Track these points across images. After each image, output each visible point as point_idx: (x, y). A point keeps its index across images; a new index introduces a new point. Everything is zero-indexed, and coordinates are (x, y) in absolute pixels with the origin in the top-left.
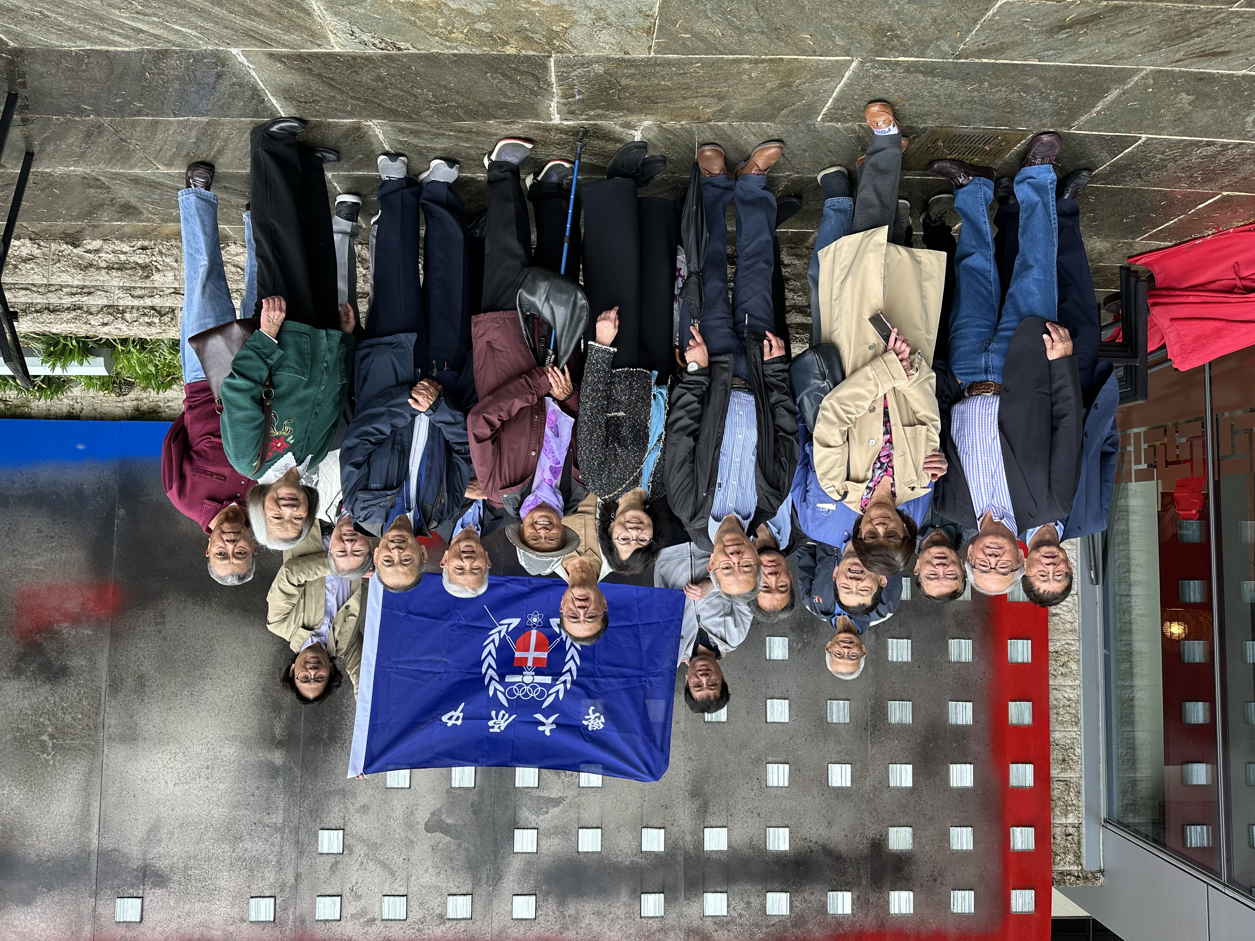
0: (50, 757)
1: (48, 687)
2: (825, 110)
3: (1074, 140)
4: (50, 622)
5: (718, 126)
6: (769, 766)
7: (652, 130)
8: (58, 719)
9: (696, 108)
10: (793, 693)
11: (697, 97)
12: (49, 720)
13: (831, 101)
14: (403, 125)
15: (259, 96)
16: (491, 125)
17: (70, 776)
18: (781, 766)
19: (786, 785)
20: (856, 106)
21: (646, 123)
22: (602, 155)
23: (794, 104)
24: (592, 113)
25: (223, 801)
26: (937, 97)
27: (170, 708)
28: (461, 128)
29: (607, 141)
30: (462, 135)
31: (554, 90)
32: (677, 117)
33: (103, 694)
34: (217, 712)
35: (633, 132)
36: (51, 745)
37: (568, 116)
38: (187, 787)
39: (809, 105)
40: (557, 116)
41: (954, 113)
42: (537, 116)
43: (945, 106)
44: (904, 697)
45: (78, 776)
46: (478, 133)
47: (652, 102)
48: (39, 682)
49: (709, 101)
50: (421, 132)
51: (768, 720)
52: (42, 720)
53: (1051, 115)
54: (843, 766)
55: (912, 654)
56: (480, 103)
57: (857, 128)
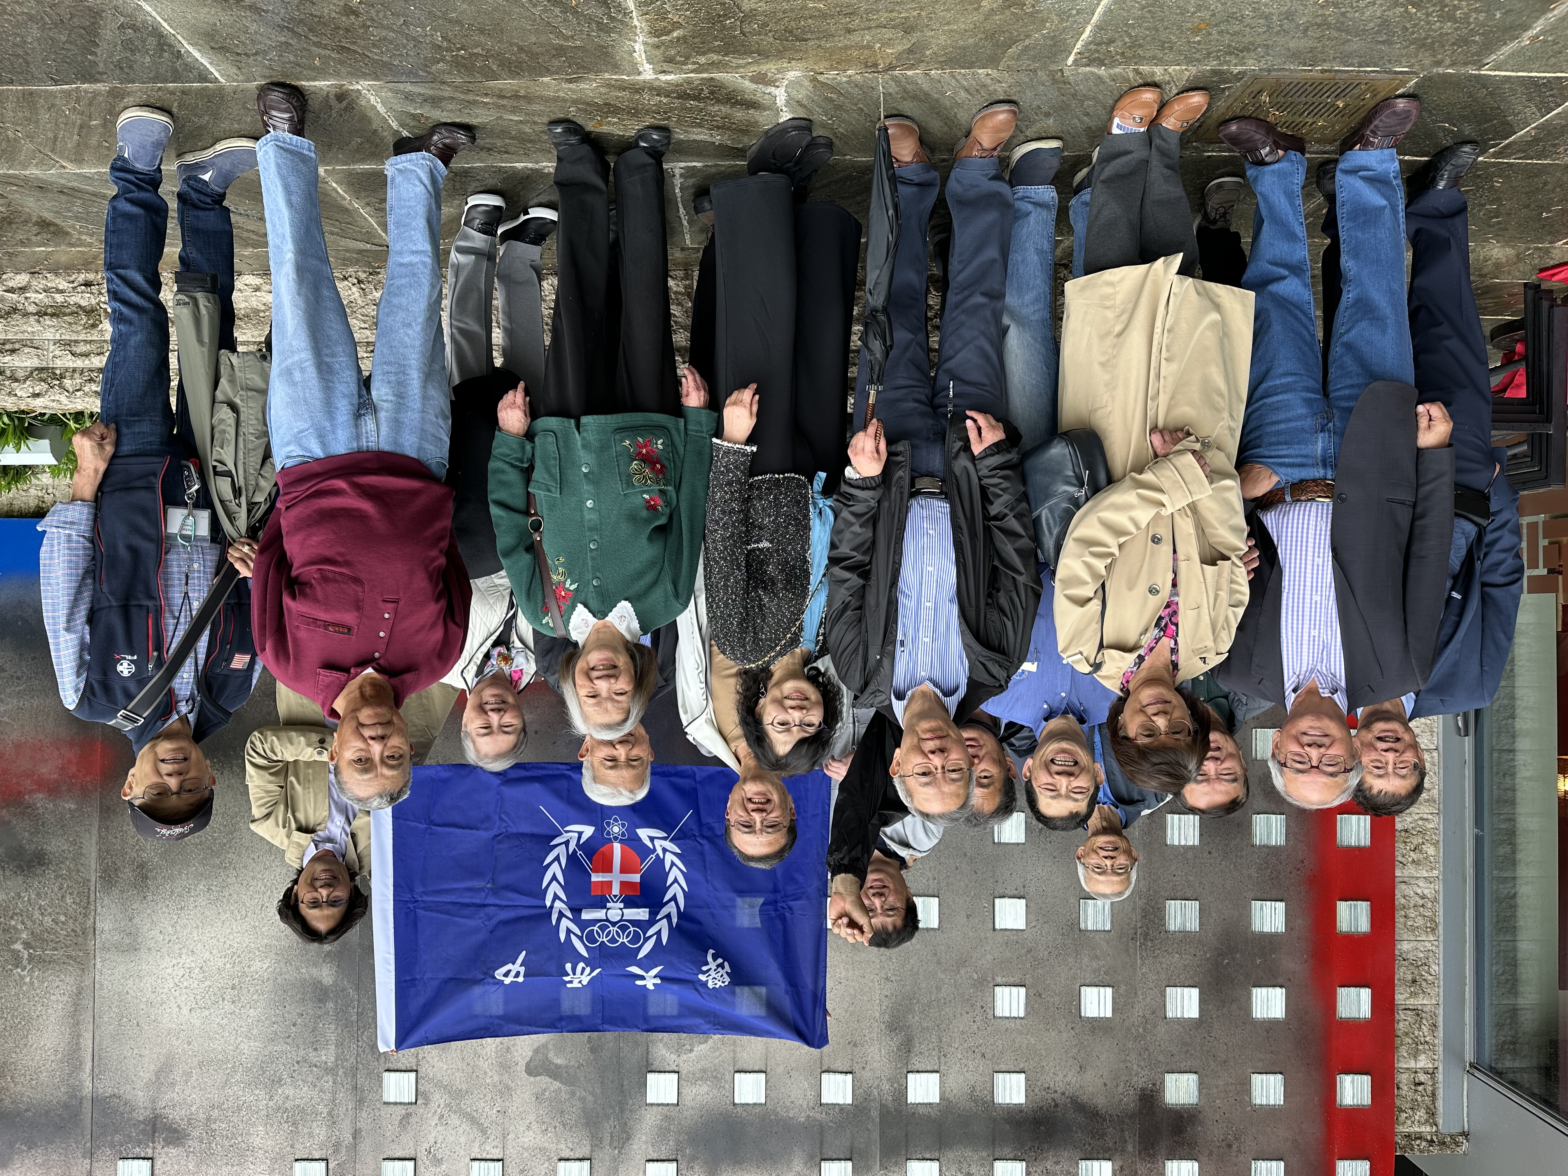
0: (25, 973)
1: (20, 879)
2: (1079, 45)
3: (1484, 86)
4: (20, 793)
5: (907, 78)
6: (997, 989)
7: (802, 85)
8: (34, 922)
9: (869, 47)
10: (1032, 889)
11: (869, 28)
12: (23, 923)
13: (1089, 29)
14: (409, 87)
15: (170, 46)
16: (547, 85)
17: (53, 998)
18: (1015, 990)
19: (1022, 1014)
20: (1130, 36)
21: (792, 75)
22: (729, 129)
23: (1028, 36)
24: (702, 60)
25: (255, 1032)
26: (1266, 18)
27: (182, 908)
28: (501, 90)
29: (733, 105)
30: (504, 102)
31: (636, 22)
32: (841, 64)
33: (93, 888)
34: (244, 913)
35: (771, 89)
36: (26, 956)
37: (666, 67)
38: (207, 1013)
39: (1053, 38)
40: (648, 67)
41: (1292, 45)
42: (616, 68)
43: (1278, 33)
44: (1188, 895)
45: (66, 998)
46: (528, 99)
47: (798, 39)
48: (8, 873)
49: (888, 34)
50: (441, 99)
51: (997, 927)
52: (13, 923)
53: (1453, 44)
54: (1102, 989)
55: (1201, 835)
56: (521, 49)
57: (1131, 75)
